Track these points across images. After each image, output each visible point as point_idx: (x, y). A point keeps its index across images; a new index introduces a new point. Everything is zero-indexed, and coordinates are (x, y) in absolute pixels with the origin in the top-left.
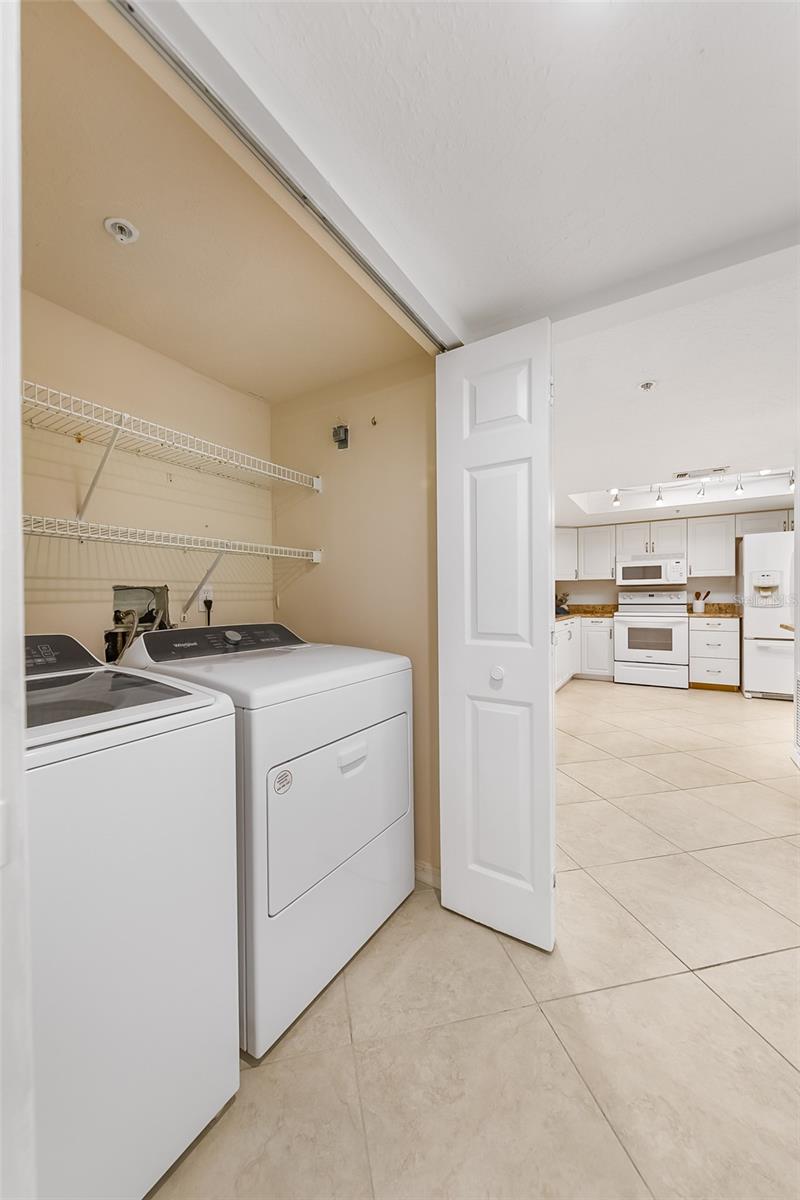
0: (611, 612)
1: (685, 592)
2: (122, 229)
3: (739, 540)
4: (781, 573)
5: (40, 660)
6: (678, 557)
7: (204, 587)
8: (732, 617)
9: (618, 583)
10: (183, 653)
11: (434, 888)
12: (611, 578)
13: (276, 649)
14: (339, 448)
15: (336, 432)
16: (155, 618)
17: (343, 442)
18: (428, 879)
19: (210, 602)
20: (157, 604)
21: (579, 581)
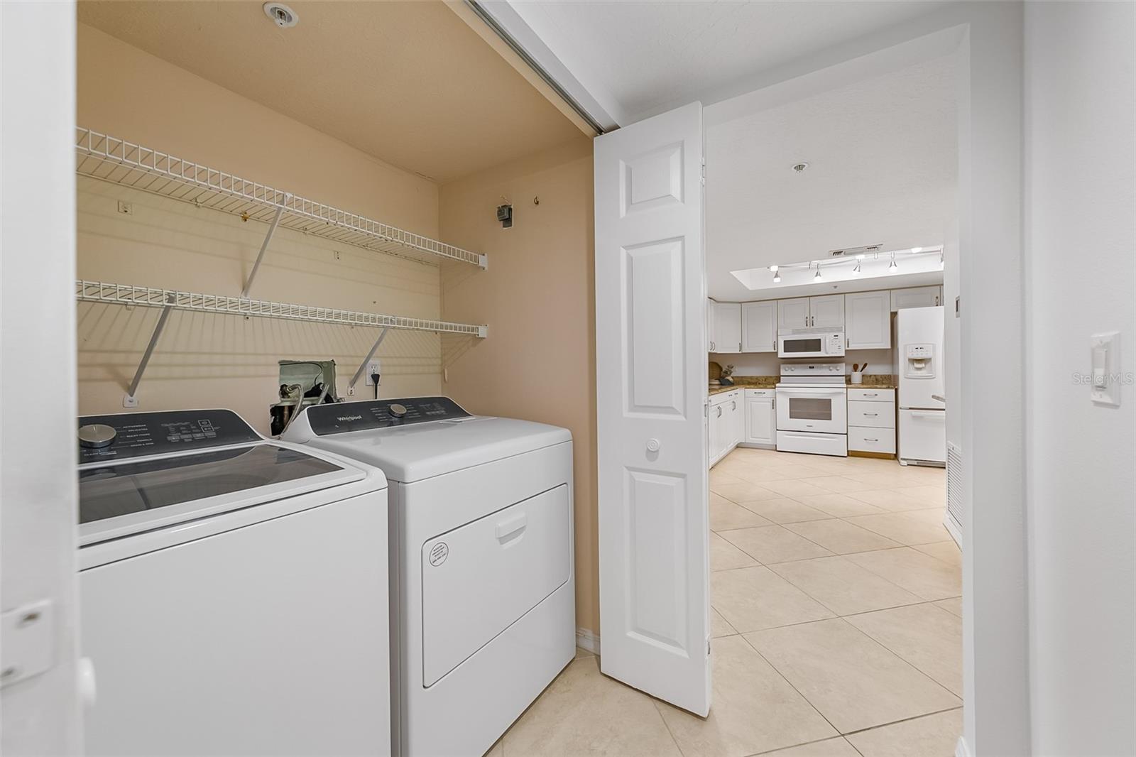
0: (774, 384)
1: (844, 364)
2: (281, 13)
3: (894, 315)
4: (934, 346)
5: (199, 435)
6: (836, 330)
7: (371, 361)
8: (888, 388)
9: (780, 356)
10: (350, 426)
11: (595, 654)
12: (773, 351)
13: (441, 421)
14: (504, 227)
15: (500, 212)
16: (321, 391)
17: (507, 221)
18: (588, 645)
19: (378, 376)
20: (325, 378)
21: (743, 353)
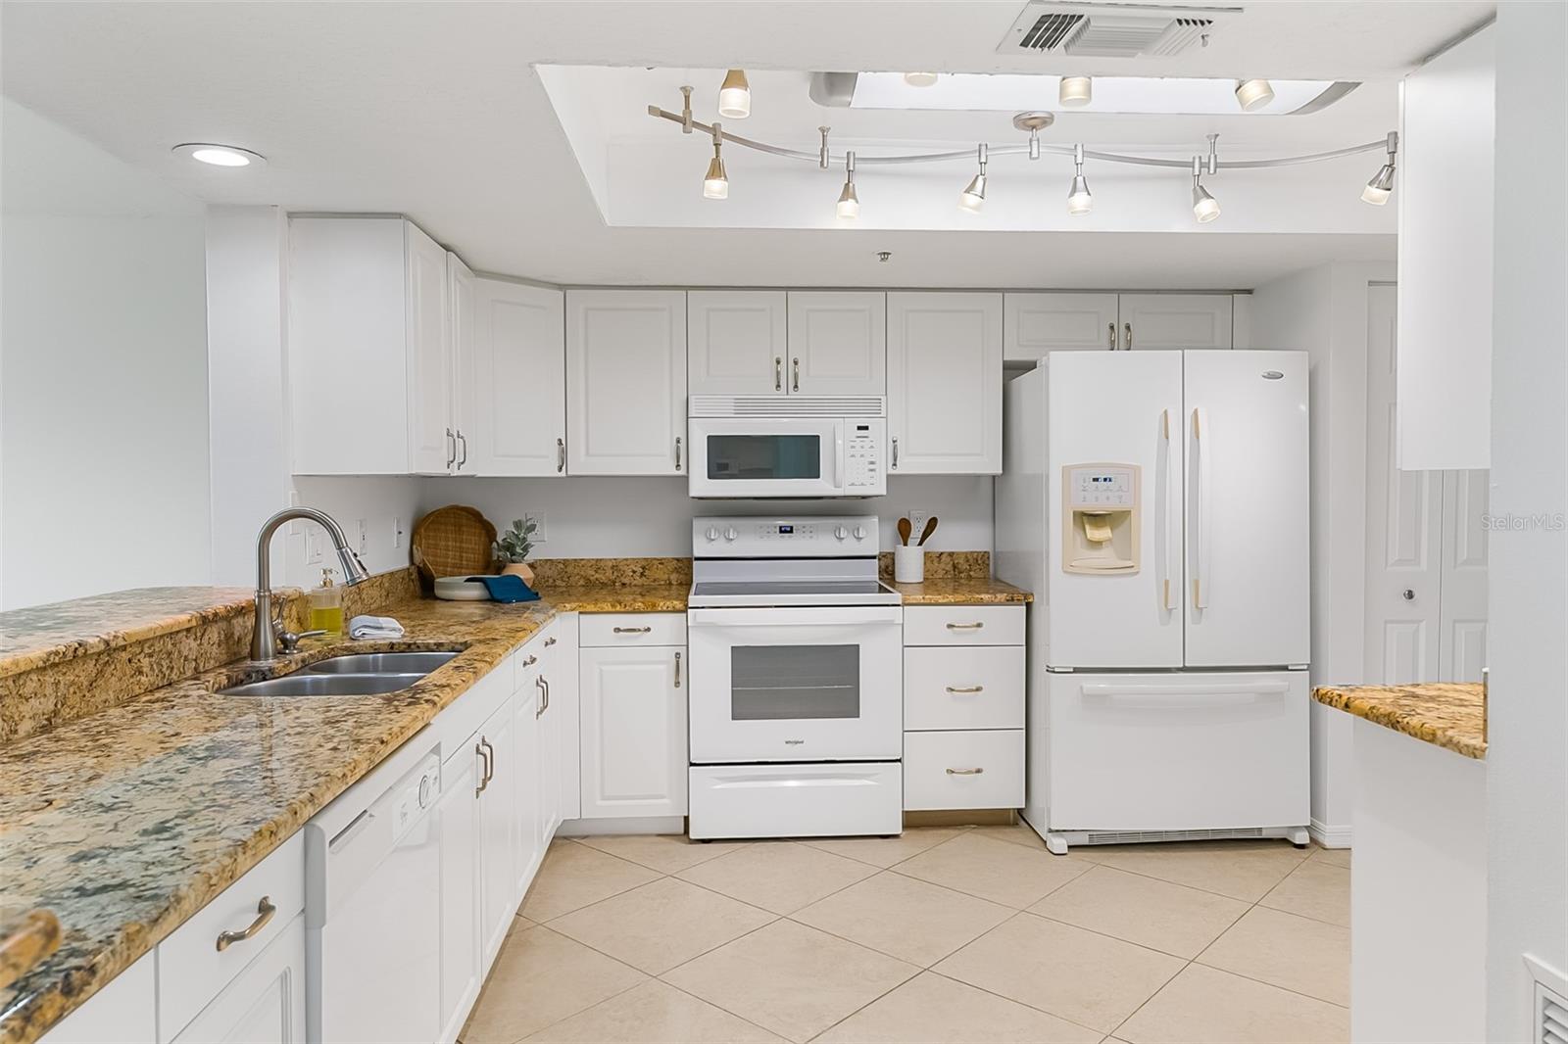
1: (876, 520)
4: (1136, 475)
8: (1002, 602)
9: (693, 491)
12: (674, 472)
21: (568, 477)
